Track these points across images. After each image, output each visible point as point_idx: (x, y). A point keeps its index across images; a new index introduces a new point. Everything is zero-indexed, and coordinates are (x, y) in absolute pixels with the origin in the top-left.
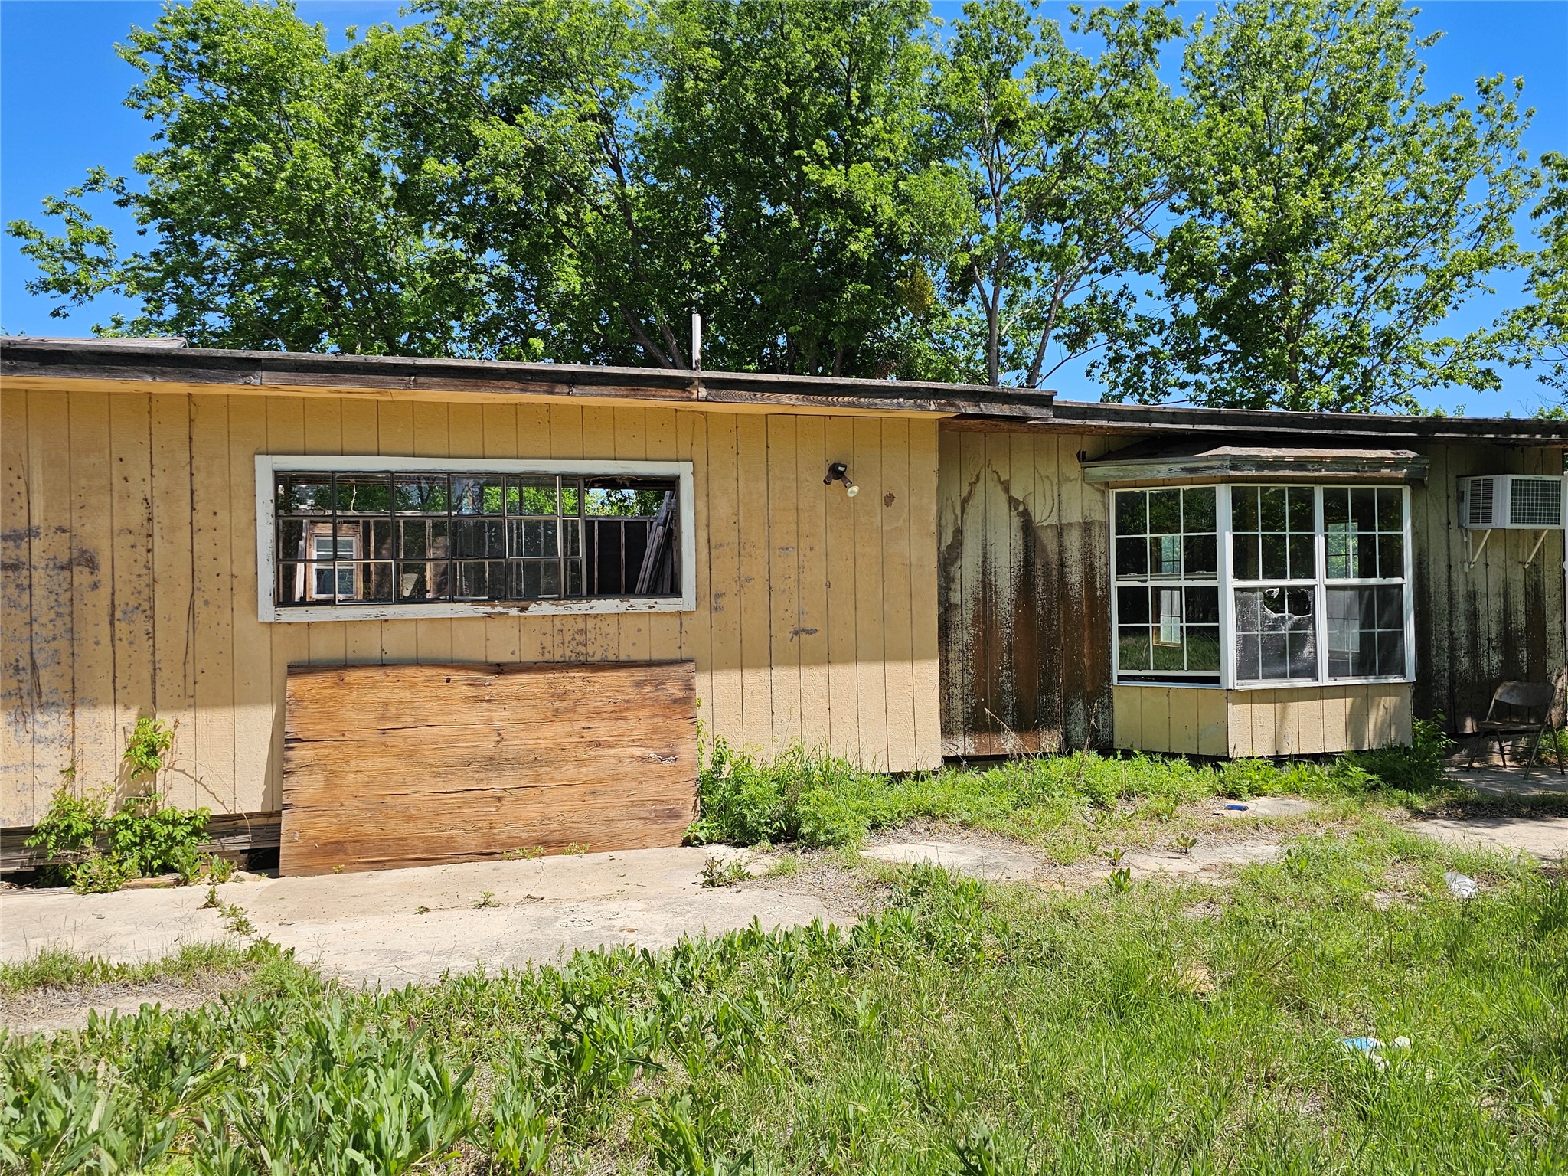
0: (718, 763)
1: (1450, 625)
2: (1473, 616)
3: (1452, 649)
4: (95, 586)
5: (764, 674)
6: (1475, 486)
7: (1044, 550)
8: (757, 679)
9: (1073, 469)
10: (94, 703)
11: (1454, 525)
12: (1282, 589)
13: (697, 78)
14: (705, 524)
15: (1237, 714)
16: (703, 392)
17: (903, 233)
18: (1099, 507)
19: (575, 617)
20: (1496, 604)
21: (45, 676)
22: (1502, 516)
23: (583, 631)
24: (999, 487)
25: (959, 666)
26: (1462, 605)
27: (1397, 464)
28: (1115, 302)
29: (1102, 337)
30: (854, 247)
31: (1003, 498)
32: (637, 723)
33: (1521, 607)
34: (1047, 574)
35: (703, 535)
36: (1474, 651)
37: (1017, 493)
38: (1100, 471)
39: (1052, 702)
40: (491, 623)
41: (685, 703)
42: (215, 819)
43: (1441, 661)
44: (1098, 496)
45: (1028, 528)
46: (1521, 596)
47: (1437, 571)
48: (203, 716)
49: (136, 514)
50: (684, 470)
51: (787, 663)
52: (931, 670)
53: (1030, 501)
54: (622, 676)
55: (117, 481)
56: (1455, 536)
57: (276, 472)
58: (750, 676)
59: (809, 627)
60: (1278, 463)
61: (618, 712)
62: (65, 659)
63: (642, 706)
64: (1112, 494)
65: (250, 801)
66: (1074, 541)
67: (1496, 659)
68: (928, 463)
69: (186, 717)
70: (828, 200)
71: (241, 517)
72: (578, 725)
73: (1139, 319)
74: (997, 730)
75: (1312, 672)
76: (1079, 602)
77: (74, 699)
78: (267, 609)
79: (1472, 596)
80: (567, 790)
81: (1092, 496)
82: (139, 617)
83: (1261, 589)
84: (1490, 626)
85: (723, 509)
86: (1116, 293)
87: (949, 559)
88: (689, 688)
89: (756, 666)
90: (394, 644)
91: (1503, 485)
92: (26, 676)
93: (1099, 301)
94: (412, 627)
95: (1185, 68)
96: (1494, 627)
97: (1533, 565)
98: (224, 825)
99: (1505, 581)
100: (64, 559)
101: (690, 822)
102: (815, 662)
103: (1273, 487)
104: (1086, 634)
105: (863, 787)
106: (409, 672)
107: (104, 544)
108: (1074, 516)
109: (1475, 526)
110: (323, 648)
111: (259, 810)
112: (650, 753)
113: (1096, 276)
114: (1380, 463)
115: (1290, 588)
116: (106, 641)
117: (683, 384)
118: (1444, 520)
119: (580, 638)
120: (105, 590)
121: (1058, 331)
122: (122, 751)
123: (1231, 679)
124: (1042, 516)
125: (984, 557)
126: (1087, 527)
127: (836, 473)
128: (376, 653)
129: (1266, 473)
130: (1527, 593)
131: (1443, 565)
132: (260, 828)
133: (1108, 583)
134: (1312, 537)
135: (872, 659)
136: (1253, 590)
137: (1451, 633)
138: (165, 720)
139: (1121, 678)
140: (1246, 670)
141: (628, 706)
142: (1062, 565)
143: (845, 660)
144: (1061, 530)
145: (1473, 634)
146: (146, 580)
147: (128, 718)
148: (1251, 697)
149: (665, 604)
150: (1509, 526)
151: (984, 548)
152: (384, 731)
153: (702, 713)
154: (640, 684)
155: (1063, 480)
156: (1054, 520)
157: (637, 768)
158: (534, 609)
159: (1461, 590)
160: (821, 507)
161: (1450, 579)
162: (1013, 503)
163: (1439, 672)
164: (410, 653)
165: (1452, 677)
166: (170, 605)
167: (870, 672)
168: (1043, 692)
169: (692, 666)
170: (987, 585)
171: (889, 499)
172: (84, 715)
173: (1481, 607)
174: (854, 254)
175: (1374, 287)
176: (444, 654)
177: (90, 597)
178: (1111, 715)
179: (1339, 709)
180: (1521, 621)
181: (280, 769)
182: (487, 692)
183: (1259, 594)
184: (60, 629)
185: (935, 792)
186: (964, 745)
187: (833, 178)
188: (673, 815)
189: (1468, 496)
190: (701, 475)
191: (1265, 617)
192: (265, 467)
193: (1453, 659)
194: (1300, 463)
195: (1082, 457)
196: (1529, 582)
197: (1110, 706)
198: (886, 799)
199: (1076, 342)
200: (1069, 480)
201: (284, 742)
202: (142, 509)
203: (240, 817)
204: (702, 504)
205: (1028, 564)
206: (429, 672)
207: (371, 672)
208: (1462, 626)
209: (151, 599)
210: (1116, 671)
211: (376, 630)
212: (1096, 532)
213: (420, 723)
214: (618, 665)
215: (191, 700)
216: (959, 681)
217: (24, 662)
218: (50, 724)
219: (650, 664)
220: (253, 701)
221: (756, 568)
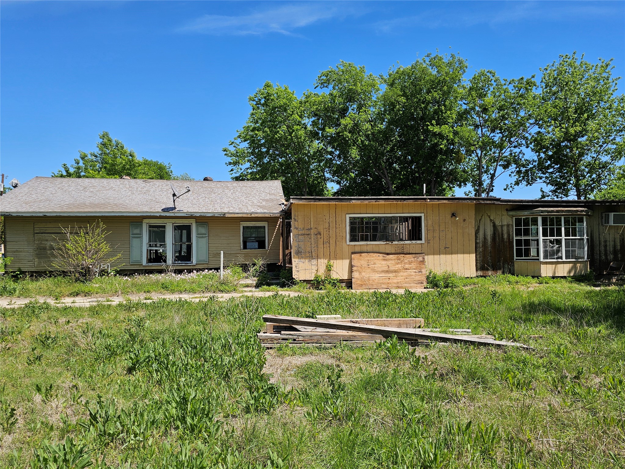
0: (430, 273)
1: (599, 248)
2: (606, 246)
3: (600, 254)
4: (321, 238)
5: (439, 256)
6: (606, 215)
7: (498, 231)
8: (437, 257)
9: (505, 213)
10: (321, 258)
11: (600, 224)
12: (554, 239)
13: (399, 104)
14: (427, 226)
15: (543, 267)
16: (429, 200)
17: (456, 143)
18: (511, 221)
19: (401, 244)
20: (612, 243)
21: (313, 253)
22: (611, 223)
23: (403, 247)
24: (488, 217)
25: (479, 256)
26: (603, 243)
27: (582, 211)
28: (518, 155)
29: (514, 166)
30: (441, 146)
31: (489, 219)
32: (413, 265)
33: (619, 244)
34: (499, 236)
35: (426, 228)
36: (606, 254)
37: (492, 218)
38: (511, 213)
39: (500, 264)
40: (386, 245)
41: (423, 262)
42: (340, 280)
43: (597, 257)
44: (511, 219)
45: (494, 226)
46: (619, 241)
47: (596, 235)
48: (338, 261)
49: (327, 225)
50: (422, 215)
51: (443, 254)
52: (474, 256)
53: (495, 220)
54: (411, 255)
55: (324, 219)
56: (601, 227)
57: (350, 217)
58: (435, 256)
59: (448, 247)
60: (552, 211)
61: (410, 263)
62: (316, 251)
63: (414, 262)
64: (514, 218)
65: (346, 277)
66: (505, 229)
67: (612, 256)
68: (473, 213)
69: (335, 261)
70: (434, 134)
71: (344, 225)
72: (403, 265)
73: (526, 160)
74: (488, 270)
75: (561, 258)
76: (506, 242)
77: (318, 258)
78: (348, 243)
79: (605, 242)
80: (401, 277)
81: (509, 218)
82: (327, 243)
83: (549, 239)
84: (610, 248)
85: (430, 222)
86: (518, 152)
87: (477, 232)
88: (424, 259)
89: (437, 254)
90: (369, 249)
91: (612, 215)
92: (310, 253)
93: (513, 155)
94: (372, 246)
95: (542, 82)
96: (611, 249)
97: (622, 234)
98: (341, 281)
99: (614, 238)
100: (316, 233)
101: (425, 284)
102: (449, 254)
103: (552, 217)
104: (508, 249)
105: (461, 279)
106: (372, 254)
107: (322, 231)
108: (505, 223)
109: (606, 225)
110: (357, 250)
111: (347, 278)
112: (417, 271)
113: (512, 148)
114: (577, 211)
115: (556, 239)
116: (322, 248)
117: (425, 199)
118: (598, 223)
119: (402, 248)
120: (322, 239)
121: (500, 163)
122: (325, 267)
123: (542, 259)
124: (498, 223)
125: (484, 232)
126: (508, 226)
127: (453, 215)
128: (366, 251)
129: (549, 214)
130: (620, 241)
131: (598, 234)
132: (346, 282)
133: (513, 238)
134: (561, 228)
135: (461, 253)
136: (547, 239)
137: (600, 250)
138: (332, 261)
139: (516, 259)
140: (546, 257)
141: (412, 262)
142: (502, 234)
143: (455, 254)
144: (502, 226)
145: (606, 250)
146: (329, 237)
147: (326, 261)
148: (546, 263)
149: (419, 242)
150: (613, 225)
151: (484, 230)
152: (368, 265)
153: (426, 263)
154: (414, 258)
155: (502, 215)
156: (501, 224)
157: (415, 274)
158: (394, 243)
159: (602, 240)
160: (450, 222)
161: (599, 237)
162: (491, 220)
163: (596, 259)
164: (372, 251)
165: (600, 261)
166: (332, 241)
167: (460, 256)
168: (498, 262)
169: (424, 254)
170: (485, 238)
171: (464, 220)
172: (319, 260)
173: (608, 244)
174: (441, 148)
175: (602, 148)
176: (378, 251)
177: (320, 240)
178: (514, 268)
179: (568, 267)
180: (619, 247)
181: (351, 271)
182: (385, 258)
183: (548, 240)
184: (315, 246)
185: (476, 280)
186: (480, 273)
187: (436, 129)
188: (422, 283)
189: (604, 218)
190: (426, 216)
191: (550, 245)
192: (348, 216)
193: (600, 256)
194: (558, 211)
195: (507, 210)
196: (621, 238)
197: (514, 266)
198: (465, 281)
199: (505, 167)
200: (504, 215)
201: (351, 266)
202: (328, 224)
203: (344, 280)
204: (426, 222)
205: (494, 234)
206: (376, 254)
207: (366, 254)
208: (602, 248)
209: (329, 240)
210: (515, 258)
211: (366, 246)
212: (510, 226)
213: (374, 264)
214: (409, 254)
215: (336, 258)
216: (479, 259)
217: (310, 251)
218: (314, 262)
219: (416, 254)
220: (345, 259)
221: (437, 235)
